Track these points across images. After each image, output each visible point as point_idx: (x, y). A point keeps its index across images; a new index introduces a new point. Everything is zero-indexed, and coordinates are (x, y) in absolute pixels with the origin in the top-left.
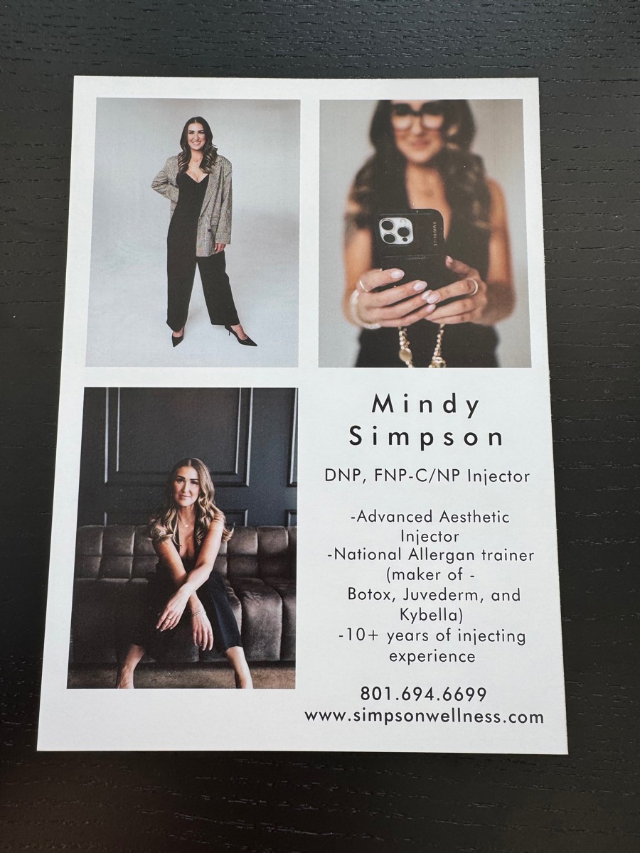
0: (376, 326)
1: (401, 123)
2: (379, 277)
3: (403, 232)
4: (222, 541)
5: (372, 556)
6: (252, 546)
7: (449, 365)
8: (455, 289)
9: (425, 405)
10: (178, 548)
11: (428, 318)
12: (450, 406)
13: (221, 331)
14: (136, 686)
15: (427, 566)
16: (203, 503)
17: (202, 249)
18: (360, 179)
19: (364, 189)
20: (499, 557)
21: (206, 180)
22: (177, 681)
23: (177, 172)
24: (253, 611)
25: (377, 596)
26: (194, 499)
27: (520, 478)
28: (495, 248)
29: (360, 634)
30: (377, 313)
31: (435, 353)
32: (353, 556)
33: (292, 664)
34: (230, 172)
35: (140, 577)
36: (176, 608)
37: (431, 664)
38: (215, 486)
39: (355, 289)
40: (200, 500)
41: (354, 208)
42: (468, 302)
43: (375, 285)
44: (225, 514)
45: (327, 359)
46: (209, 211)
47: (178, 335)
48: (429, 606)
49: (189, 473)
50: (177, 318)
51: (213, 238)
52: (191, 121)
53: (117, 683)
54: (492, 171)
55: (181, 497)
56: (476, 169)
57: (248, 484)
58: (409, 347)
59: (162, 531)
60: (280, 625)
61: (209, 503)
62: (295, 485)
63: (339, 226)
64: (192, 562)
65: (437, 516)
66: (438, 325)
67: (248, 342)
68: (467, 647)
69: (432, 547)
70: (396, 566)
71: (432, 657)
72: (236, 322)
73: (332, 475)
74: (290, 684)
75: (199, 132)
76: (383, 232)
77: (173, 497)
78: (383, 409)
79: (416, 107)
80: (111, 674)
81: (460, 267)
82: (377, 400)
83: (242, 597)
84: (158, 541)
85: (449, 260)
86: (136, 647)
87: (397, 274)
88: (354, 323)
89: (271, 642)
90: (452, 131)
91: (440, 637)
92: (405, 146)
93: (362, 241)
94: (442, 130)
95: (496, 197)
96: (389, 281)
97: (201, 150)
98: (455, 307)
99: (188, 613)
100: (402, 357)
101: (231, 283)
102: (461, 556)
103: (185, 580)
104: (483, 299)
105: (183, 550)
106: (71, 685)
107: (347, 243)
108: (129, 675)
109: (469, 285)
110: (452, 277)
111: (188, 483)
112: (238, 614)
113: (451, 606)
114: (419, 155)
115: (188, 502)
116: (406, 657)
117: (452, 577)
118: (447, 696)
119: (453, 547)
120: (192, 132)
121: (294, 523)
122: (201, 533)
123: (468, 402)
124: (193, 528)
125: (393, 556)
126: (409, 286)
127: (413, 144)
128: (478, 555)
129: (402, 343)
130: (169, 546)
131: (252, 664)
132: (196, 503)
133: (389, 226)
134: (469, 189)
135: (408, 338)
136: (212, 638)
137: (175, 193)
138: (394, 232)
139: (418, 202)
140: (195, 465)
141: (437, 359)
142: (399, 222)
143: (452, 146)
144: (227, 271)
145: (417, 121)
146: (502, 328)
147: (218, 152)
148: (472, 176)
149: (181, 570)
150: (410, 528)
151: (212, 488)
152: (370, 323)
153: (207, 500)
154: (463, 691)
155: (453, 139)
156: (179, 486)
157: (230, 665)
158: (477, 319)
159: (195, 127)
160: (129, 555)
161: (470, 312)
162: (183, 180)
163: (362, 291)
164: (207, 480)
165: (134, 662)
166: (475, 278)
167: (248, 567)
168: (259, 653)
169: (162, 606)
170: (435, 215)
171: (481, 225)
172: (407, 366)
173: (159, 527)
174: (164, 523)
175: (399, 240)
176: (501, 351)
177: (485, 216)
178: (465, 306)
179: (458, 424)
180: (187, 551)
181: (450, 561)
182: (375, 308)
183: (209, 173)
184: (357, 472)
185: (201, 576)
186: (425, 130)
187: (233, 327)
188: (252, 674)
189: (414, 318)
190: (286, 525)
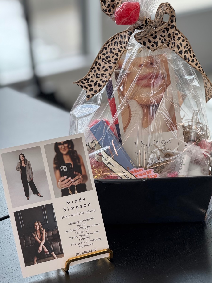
0: (64, 188)
1: (60, 147)
2: (62, 178)
3: (65, 168)
4: (46, 235)
5: (72, 231)
6: (51, 234)
7: (78, 193)
8: (77, 178)
9: (76, 201)
10: (38, 238)
11: (73, 184)
12: (80, 200)
13: (36, 195)
14: (37, 263)
15: (82, 230)
16: (41, 229)
17: (29, 180)
18: (55, 159)
19: (56, 161)
20: (94, 226)
21: (26, 166)
22: (44, 261)
23: (20, 166)
24: (54, 245)
25: (75, 237)
26: (39, 228)
27: (95, 211)
28: (82, 168)
29: (73, 245)
30: (64, 186)
31: (76, 191)
32: (69, 232)
33: (63, 253)
34: (30, 164)
35: (33, 244)
36: (41, 248)
37: (86, 247)
38: (42, 225)
39: (59, 182)
40: (40, 228)
41: (55, 166)
42: (79, 180)
43: (62, 180)
44: (45, 229)
45: (56, 197)
46: (28, 172)
47: (28, 198)
48: (84, 237)
49: (37, 224)
50: (27, 195)
51: (30, 177)
52: (20, 155)
53: (34, 264)
54: (79, 153)
55: (36, 228)
56: (76, 153)
57: (48, 223)
58: (71, 191)
59: (35, 235)
60: (59, 247)
61: (42, 228)
62: (56, 221)
63: (53, 170)
64: (41, 239)
65: (82, 221)
66: (75, 185)
67: (41, 196)
68: (91, 242)
69: (82, 227)
70: (77, 231)
72: (38, 193)
73: (62, 218)
74: (63, 256)
75: (22, 157)
77: (35, 229)
78: (68, 203)
79: (62, 143)
80: (32, 263)
81: (77, 173)
83: (51, 243)
84: (34, 237)
85: (74, 172)
86: (35, 257)
87: (66, 177)
88: (60, 188)
89: (58, 250)
90: (70, 146)
91: (87, 242)
92: (61, 151)
93: (58, 172)
94: (68, 146)
95: (80, 158)
96: (64, 179)
97: (23, 160)
98: (77, 181)
99: (43, 248)
100: (70, 193)
101: (35, 185)
102: (87, 227)
103: (41, 243)
104: (82, 179)
105: (39, 238)
106: (26, 266)
107: (55, 173)
108: (36, 262)
109: (79, 176)
110: (76, 175)
111: (37, 225)
112: (52, 247)
113: (87, 236)
114: (65, 153)
115: (38, 229)
116: (82, 247)
117: (87, 231)
118: (90, 251)
119: (86, 226)
120: (21, 157)
121: (58, 228)
122: (42, 234)
123: (83, 199)
124: (40, 233)
126: (68, 179)
127: (63, 151)
128: (90, 226)
129: (69, 190)
130: (37, 238)
131: (56, 255)
132: (39, 229)
133: (62, 168)
134: (75, 157)
135: (70, 189)
136: (48, 252)
137: (21, 170)
139: (66, 162)
140: (38, 222)
141: (76, 192)
143: (70, 149)
144: (34, 183)
145: (63, 146)
146: (87, 183)
147: (27, 160)
148: (75, 155)
149: (40, 242)
150: (78, 224)
151: (41, 225)
152: (63, 188)
153: (41, 228)
154: (92, 250)
155: (70, 148)
156: (36, 226)
157: (52, 256)
158: (82, 183)
159: (21, 156)
160: (30, 241)
161: (80, 181)
162: (22, 167)
163: (60, 182)
164: (40, 224)
165: (36, 260)
166: (80, 175)
167: (51, 238)
168: (57, 253)
169: (38, 249)
170: (70, 164)
171: (79, 164)
172: (71, 194)
173: (34, 235)
174: (35, 234)
175: (65, 170)
176: (87, 188)
177: (79, 162)
178: (79, 181)
179: (82, 203)
180: (40, 238)
182: (63, 184)
183: (26, 164)
184: (66, 216)
185: (43, 242)
186: (65, 147)
187: (38, 194)
188: (56, 256)
189: (70, 185)
190: (56, 229)
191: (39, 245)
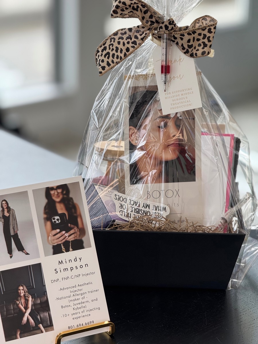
0: (56, 244)
1: (52, 192)
2: (54, 232)
3: (58, 220)
4: (32, 302)
5: (65, 298)
6: (39, 301)
7: (74, 250)
8: (72, 232)
9: (70, 261)
10: (22, 305)
11: (67, 240)
12: (76, 260)
13: (21, 252)
14: (21, 337)
15: (77, 297)
16: (26, 294)
17: (12, 233)
18: (45, 208)
19: (47, 211)
20: (92, 292)
21: (9, 215)
22: (29, 335)
23: (2, 215)
24: (42, 316)
25: (68, 306)
26: (23, 293)
27: (93, 273)
28: (79, 220)
29: (66, 315)
30: (55, 241)
31: (70, 248)
32: (61, 299)
33: (52, 325)
34: (15, 212)
35: (16, 314)
36: (25, 319)
38: (27, 289)
39: (49, 236)
40: (25, 293)
41: (45, 216)
42: (75, 234)
43: (54, 234)
44: (31, 295)
45: (46, 255)
46: (12, 223)
47: (11, 256)
48: (79, 306)
49: (21, 288)
50: (10, 251)
51: (14, 230)
52: (3, 201)
53: (16, 338)
54: (75, 201)
55: (20, 294)
56: (72, 201)
57: (35, 287)
58: (64, 248)
59: (18, 302)
60: (48, 317)
61: (27, 294)
62: (45, 285)
63: (43, 221)
64: (26, 308)
65: (77, 286)
66: (70, 241)
67: (27, 254)
68: (88, 313)
69: (77, 293)
70: (70, 299)
71: (82, 317)
72: (24, 250)
73: (53, 281)
74: (53, 329)
75: (5, 203)
76: (53, 221)
77: (19, 294)
78: (61, 263)
79: (55, 188)
80: (14, 337)
81: (72, 226)
82: (59, 262)
83: (39, 313)
84: (18, 305)
85: (69, 225)
86: (18, 330)
87: (58, 230)
88: (50, 244)
89: (47, 321)
90: (65, 192)
91: (82, 312)
92: (54, 198)
93: (49, 223)
94: (62, 192)
95: (77, 207)
96: (57, 233)
97: (7, 208)
98: (73, 236)
99: (28, 319)
100: (63, 250)
101: (21, 240)
102: (84, 294)
103: (25, 312)
104: (78, 233)
105: (23, 306)
106: (6, 341)
107: (45, 225)
108: (18, 336)
109: (75, 230)
110: (71, 229)
111: (21, 290)
112: (39, 317)
113: (83, 305)
114: (58, 200)
115: (22, 295)
116: (76, 318)
117: (83, 298)
118: (86, 324)
119: (82, 292)
121: (47, 294)
122: (27, 301)
123: (79, 258)
124: (24, 300)
125: (69, 297)
126: (61, 233)
127: (56, 197)
128: (87, 292)
129: (62, 247)
130: (20, 305)
131: (44, 327)
133: (54, 219)
134: (71, 206)
135: (63, 246)
136: (34, 324)
137: (3, 220)
138: (56, 220)
139: (60, 212)
140: (22, 286)
141: (71, 249)
142: (57, 217)
143: (65, 196)
144: (19, 237)
145: (56, 191)
146: (84, 239)
147: (11, 208)
148: (71, 203)
149: (24, 310)
150: (72, 290)
151: (27, 290)
152: (54, 244)
153: (26, 293)
154: (89, 322)
155: (65, 194)
156: (19, 291)
157: (39, 328)
158: (78, 238)
160: (12, 310)
161: (76, 236)
162: (4, 217)
163: (51, 236)
164: (25, 288)
165: (19, 333)
166: (76, 228)
167: (39, 306)
168: (45, 325)
169: (22, 319)
170: (64, 214)
171: (75, 215)
172: (64, 252)
173: (17, 302)
174: (18, 301)
175: (57, 222)
176: (84, 245)
177: (76, 212)
178: (75, 235)
179: (78, 264)
180: (25, 306)
181: (82, 295)
182: (55, 240)
183: (9, 213)
184: (58, 280)
185: (29, 311)
186: (58, 193)
187: (24, 251)
188: (45, 329)
189: (64, 241)
190: (45, 295)
191: (23, 314)
